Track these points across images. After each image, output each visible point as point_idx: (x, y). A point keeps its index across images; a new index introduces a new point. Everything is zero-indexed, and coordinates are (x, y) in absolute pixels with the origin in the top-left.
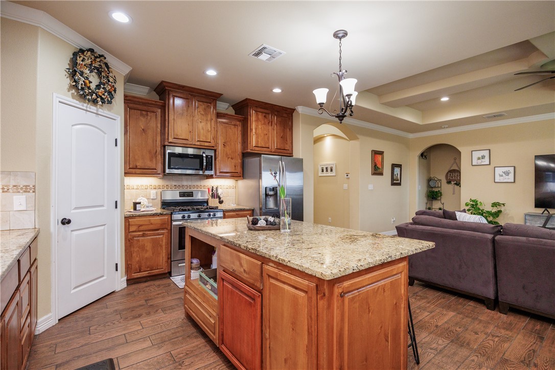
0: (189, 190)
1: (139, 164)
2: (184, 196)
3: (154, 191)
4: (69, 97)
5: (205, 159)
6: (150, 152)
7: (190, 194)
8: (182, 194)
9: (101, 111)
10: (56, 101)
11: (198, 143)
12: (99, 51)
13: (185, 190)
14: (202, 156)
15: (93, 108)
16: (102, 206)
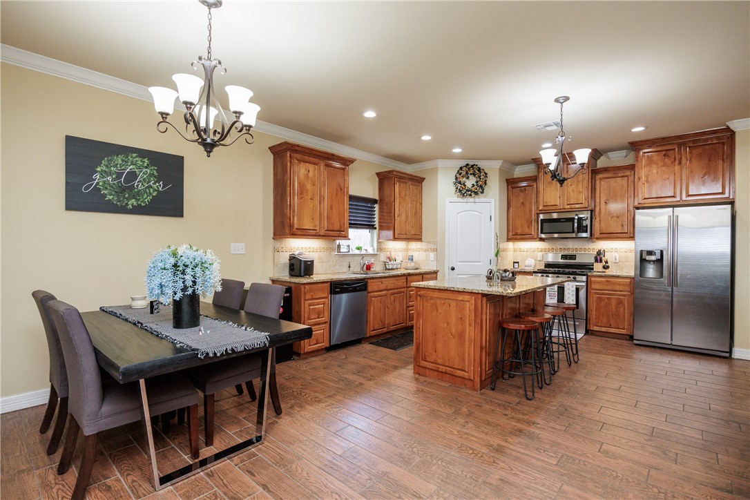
0: (570, 253)
1: (519, 231)
2: (566, 259)
3: (541, 254)
4: (455, 197)
5: (576, 221)
6: (527, 221)
7: (573, 257)
8: (564, 257)
9: (477, 200)
10: (447, 202)
11: (569, 207)
12: (471, 163)
13: (566, 253)
14: (574, 218)
15: (471, 200)
16: (479, 262)
